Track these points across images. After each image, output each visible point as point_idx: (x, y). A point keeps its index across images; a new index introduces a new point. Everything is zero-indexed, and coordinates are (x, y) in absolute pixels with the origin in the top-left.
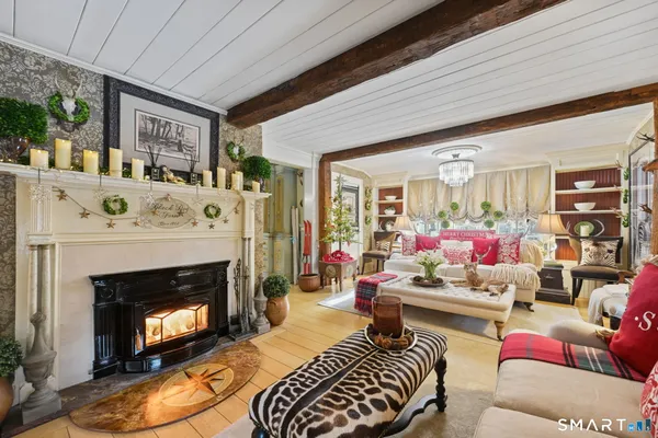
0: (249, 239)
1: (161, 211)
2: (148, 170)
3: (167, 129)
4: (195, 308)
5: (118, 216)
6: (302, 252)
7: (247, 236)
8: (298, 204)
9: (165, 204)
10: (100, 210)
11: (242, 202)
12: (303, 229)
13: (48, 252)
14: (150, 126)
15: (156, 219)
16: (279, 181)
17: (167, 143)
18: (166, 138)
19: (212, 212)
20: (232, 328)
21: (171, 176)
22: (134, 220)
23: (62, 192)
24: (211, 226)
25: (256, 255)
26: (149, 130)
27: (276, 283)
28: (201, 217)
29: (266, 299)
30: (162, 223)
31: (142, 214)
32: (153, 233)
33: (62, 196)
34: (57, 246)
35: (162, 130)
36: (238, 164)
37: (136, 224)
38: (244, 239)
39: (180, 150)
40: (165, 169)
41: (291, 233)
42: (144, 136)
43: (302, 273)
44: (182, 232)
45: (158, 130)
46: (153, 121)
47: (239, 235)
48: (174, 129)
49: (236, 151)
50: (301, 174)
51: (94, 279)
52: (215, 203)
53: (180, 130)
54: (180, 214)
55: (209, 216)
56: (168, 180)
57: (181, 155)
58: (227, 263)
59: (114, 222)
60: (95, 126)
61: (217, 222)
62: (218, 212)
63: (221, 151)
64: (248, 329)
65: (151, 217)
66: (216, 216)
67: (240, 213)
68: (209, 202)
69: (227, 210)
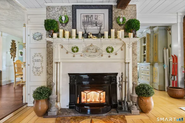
0: (128, 63)
1: (90, 51)
2: (83, 35)
3: (91, 18)
4: (100, 92)
5: (76, 53)
6: (171, 73)
7: (127, 61)
8: (168, 46)
9: (91, 48)
10: (71, 51)
11: (124, 44)
12: (171, 60)
13: (58, 64)
14: (86, 19)
15: (88, 54)
16: (156, 36)
17: (92, 23)
18: (91, 22)
19: (109, 50)
20: (119, 106)
21: (91, 36)
22: (81, 54)
23: (62, 46)
24: (109, 57)
25: (133, 71)
26: (85, 21)
27: (144, 88)
28: (105, 53)
29: (137, 96)
30: (90, 56)
31: (83, 52)
32: (87, 59)
33: (62, 47)
34: (61, 63)
35: (90, 19)
36: (123, 26)
37: (81, 56)
38: (126, 63)
39: (96, 25)
40: (89, 33)
41: (164, 63)
42: (84, 23)
43: (171, 86)
44: (97, 59)
45: (88, 19)
46: (87, 16)
47: (123, 61)
48: (94, 17)
49: (121, 20)
50: (170, 30)
51: (69, 74)
52: (111, 46)
53: (96, 17)
54: (96, 51)
55: (108, 52)
56: (90, 38)
57: (96, 28)
58: (117, 74)
59: (75, 55)
60: (70, 23)
61: (112, 55)
62: (112, 50)
63: (114, 22)
64: (127, 109)
65: (86, 53)
66: (111, 52)
67: (124, 50)
68: (108, 46)
69: (117, 49)
